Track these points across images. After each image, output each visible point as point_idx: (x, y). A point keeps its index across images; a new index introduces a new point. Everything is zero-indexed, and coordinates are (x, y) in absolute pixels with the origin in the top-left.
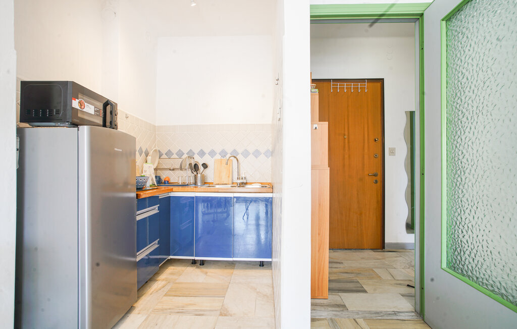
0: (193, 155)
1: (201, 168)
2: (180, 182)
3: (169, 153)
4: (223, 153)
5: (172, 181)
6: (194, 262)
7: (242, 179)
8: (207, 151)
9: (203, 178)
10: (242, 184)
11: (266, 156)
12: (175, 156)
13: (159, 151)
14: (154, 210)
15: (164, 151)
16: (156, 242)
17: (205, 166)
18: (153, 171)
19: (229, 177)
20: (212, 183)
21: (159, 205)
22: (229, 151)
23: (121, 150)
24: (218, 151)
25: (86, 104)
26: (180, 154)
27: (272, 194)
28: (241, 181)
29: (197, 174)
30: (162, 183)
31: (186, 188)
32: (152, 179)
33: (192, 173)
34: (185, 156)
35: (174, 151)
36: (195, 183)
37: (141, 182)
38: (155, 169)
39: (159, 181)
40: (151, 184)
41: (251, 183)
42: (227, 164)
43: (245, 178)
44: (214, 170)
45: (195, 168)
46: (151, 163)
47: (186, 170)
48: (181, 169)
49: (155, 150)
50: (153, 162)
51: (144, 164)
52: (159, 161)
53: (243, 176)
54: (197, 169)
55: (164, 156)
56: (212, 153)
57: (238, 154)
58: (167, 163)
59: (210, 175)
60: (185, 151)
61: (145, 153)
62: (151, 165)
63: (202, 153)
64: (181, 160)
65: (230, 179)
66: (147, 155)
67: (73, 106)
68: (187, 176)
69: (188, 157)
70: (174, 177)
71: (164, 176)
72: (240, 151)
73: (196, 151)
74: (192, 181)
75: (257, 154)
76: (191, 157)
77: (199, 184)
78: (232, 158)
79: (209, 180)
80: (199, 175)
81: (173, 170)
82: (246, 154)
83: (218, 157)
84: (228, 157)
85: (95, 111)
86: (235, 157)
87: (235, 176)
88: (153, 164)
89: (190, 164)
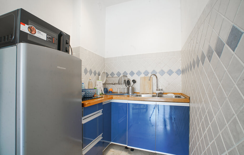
0: (127, 75)
1: (132, 83)
2: (119, 92)
3: (112, 74)
4: (146, 73)
5: (114, 91)
6: (126, 148)
7: (160, 90)
8: (135, 72)
9: (133, 89)
10: (160, 94)
11: (178, 74)
12: (116, 76)
13: (107, 73)
14: (99, 113)
15: (109, 73)
16: (101, 135)
17: (134, 81)
18: (102, 85)
19: (150, 89)
20: (139, 93)
21: (102, 110)
22: (150, 71)
23: (65, 69)
24: (143, 71)
25: (37, 30)
26: (119, 74)
27: (188, 104)
28: (159, 92)
29: (129, 87)
30: (108, 92)
31: (122, 97)
32: (102, 90)
33: (126, 86)
34: (122, 75)
35: (115, 73)
36: (128, 93)
37: (91, 93)
38: (103, 84)
39: (106, 91)
40: (101, 93)
41: (166, 93)
42: (149, 80)
43: (162, 90)
44: (140, 84)
45: (128, 83)
46: (101, 80)
47: (122, 84)
48: (119, 84)
49: (104, 72)
50: (102, 80)
51: (97, 81)
52: (106, 79)
53: (161, 88)
54: (129, 84)
55: (110, 76)
56: (139, 73)
57: (156, 73)
58: (111, 80)
59: (138, 87)
60: (122, 72)
61: (98, 74)
62: (101, 81)
63: (132, 73)
64: (119, 78)
65: (151, 90)
66: (99, 75)
67: (21, 30)
68: (123, 88)
69: (123, 76)
70: (116, 89)
71: (110, 88)
72: (158, 70)
73: (128, 72)
74: (126, 91)
75: (170, 72)
76: (125, 76)
77: (130, 94)
78: (152, 76)
79: (137, 91)
80: (130, 88)
81: (114, 84)
82: (162, 73)
83: (143, 75)
84: (149, 75)
85: (47, 38)
86: (155, 75)
87: (155, 88)
88: (103, 81)
89: (125, 81)
